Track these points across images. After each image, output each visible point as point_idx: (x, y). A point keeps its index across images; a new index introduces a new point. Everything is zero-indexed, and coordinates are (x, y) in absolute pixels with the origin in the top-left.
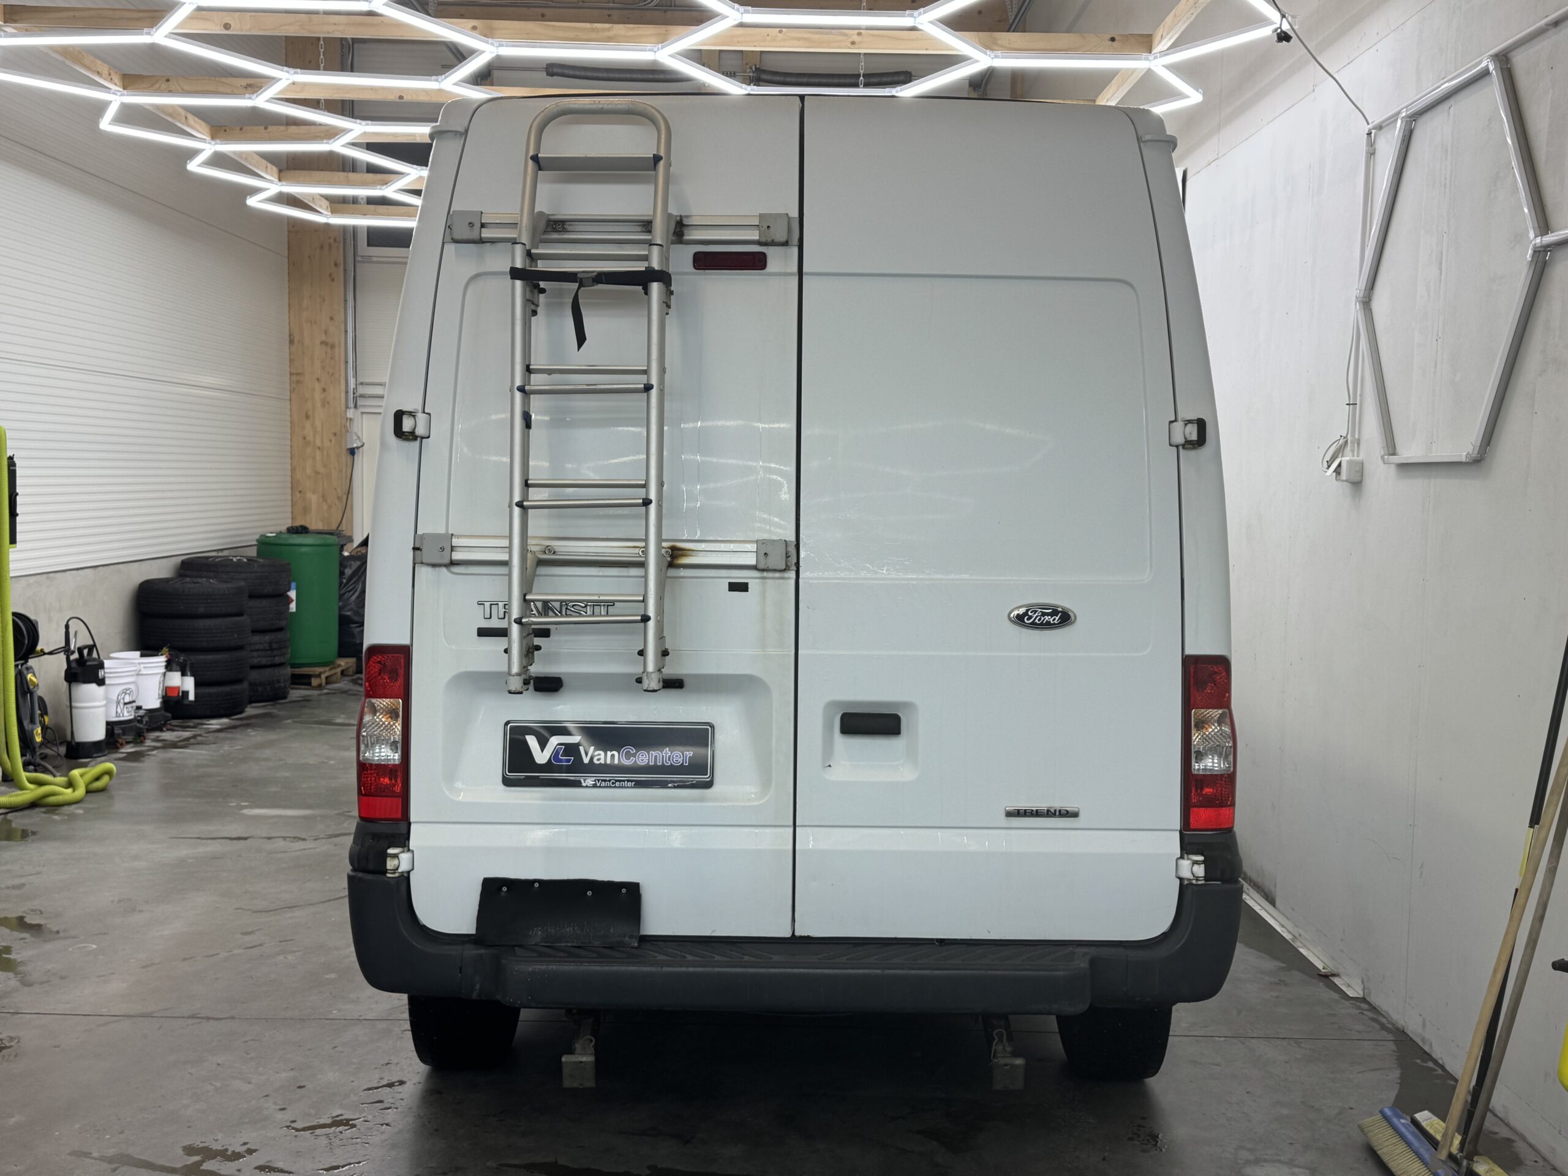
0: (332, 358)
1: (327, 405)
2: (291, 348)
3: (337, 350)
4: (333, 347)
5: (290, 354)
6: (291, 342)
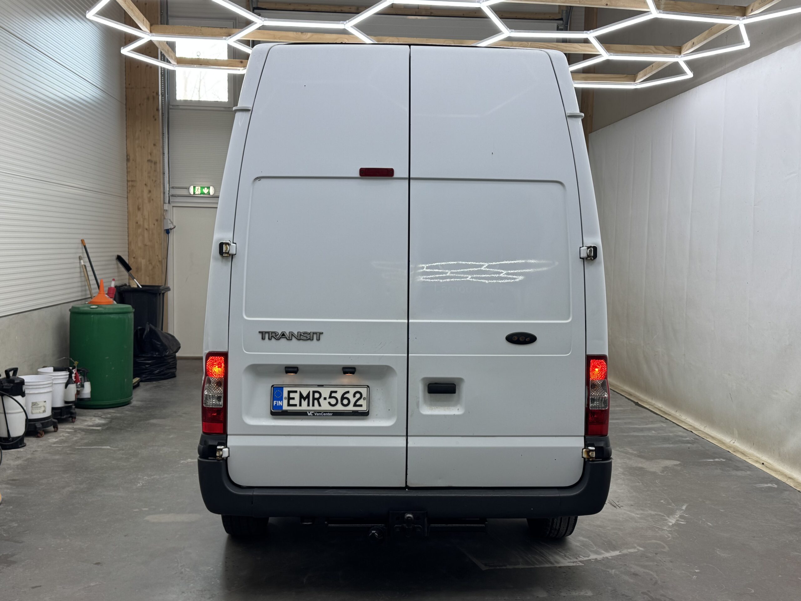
0: (155, 171)
1: (152, 201)
2: (128, 164)
3: (158, 165)
4: (155, 163)
5: (127, 168)
6: (128, 160)
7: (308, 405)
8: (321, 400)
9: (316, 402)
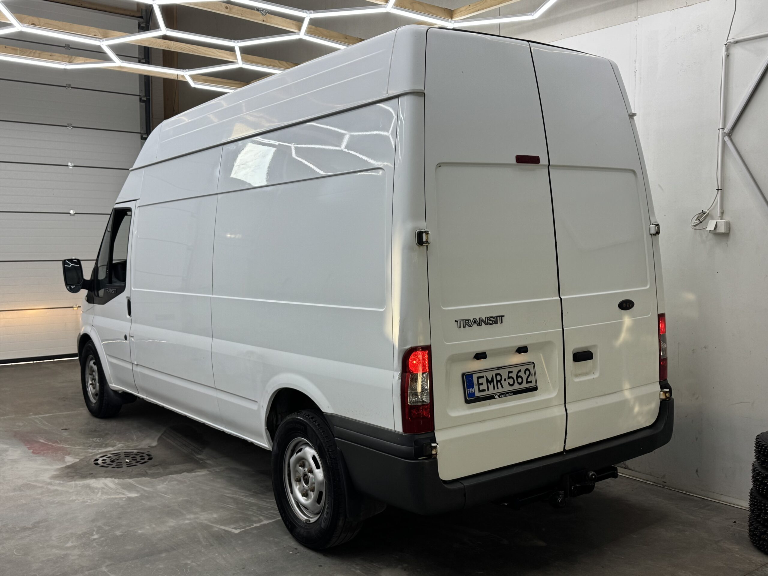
7: (494, 389)
8: (503, 381)
9: (499, 384)
